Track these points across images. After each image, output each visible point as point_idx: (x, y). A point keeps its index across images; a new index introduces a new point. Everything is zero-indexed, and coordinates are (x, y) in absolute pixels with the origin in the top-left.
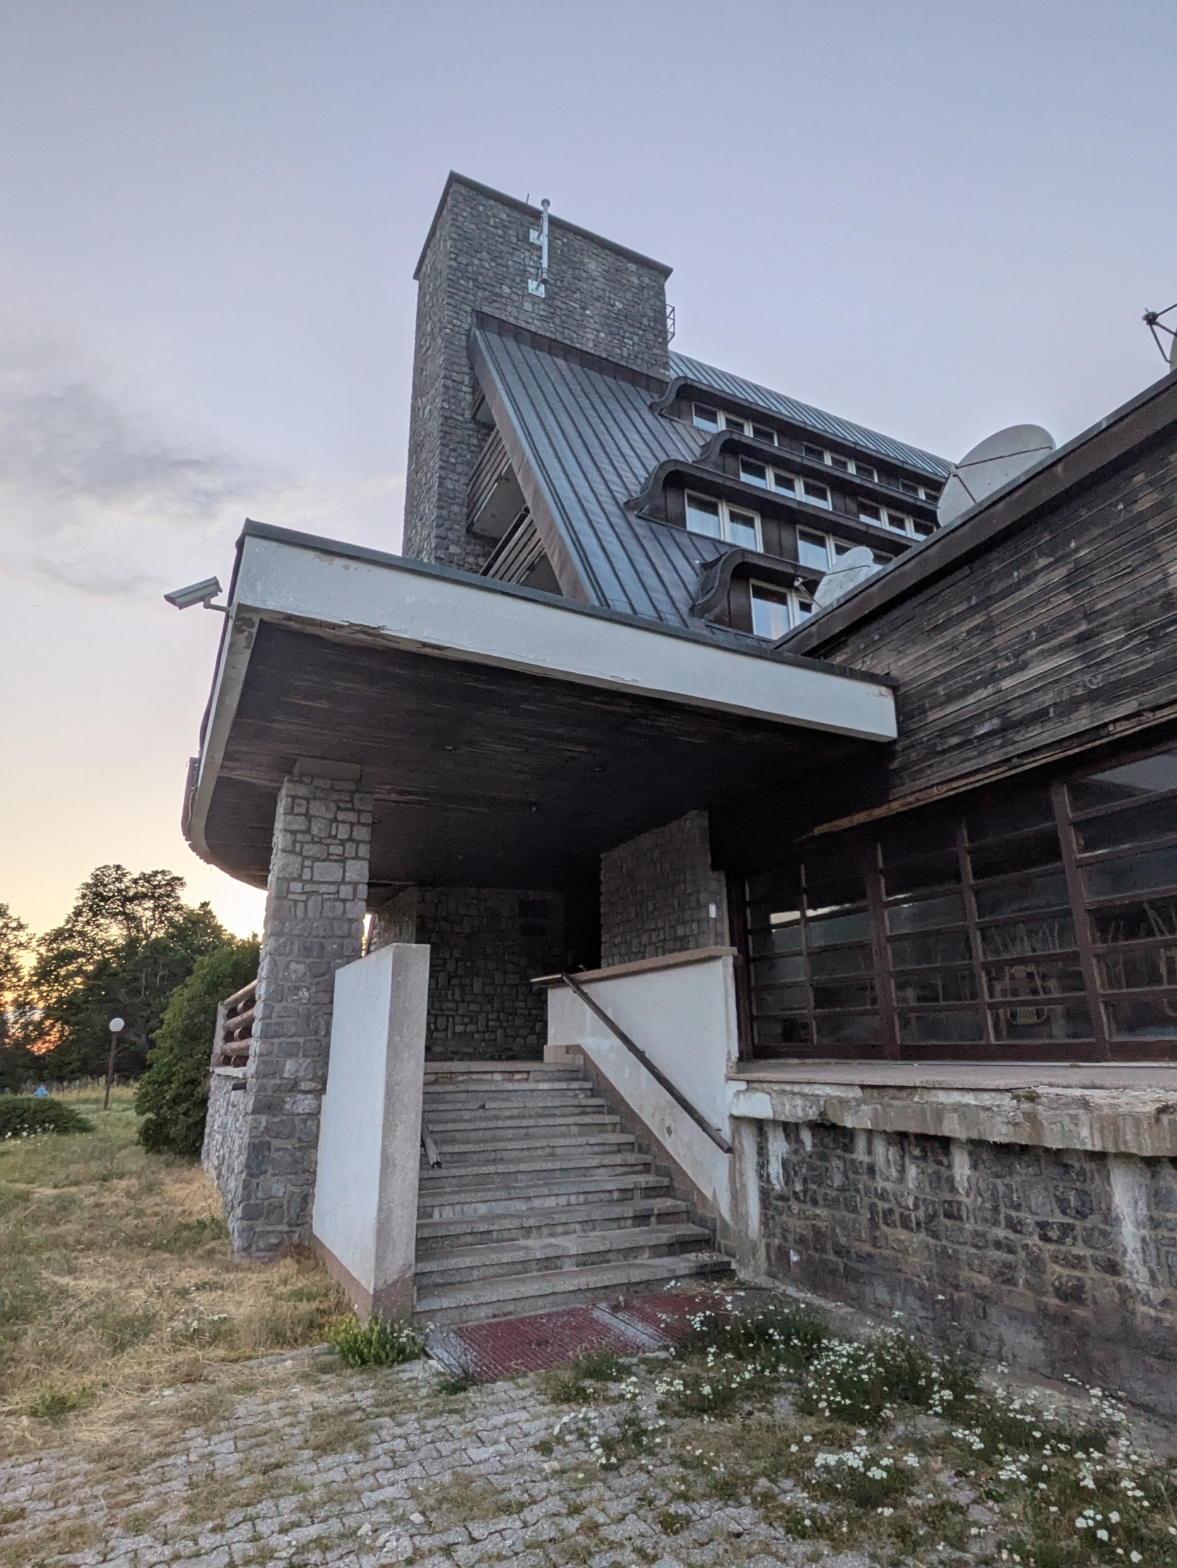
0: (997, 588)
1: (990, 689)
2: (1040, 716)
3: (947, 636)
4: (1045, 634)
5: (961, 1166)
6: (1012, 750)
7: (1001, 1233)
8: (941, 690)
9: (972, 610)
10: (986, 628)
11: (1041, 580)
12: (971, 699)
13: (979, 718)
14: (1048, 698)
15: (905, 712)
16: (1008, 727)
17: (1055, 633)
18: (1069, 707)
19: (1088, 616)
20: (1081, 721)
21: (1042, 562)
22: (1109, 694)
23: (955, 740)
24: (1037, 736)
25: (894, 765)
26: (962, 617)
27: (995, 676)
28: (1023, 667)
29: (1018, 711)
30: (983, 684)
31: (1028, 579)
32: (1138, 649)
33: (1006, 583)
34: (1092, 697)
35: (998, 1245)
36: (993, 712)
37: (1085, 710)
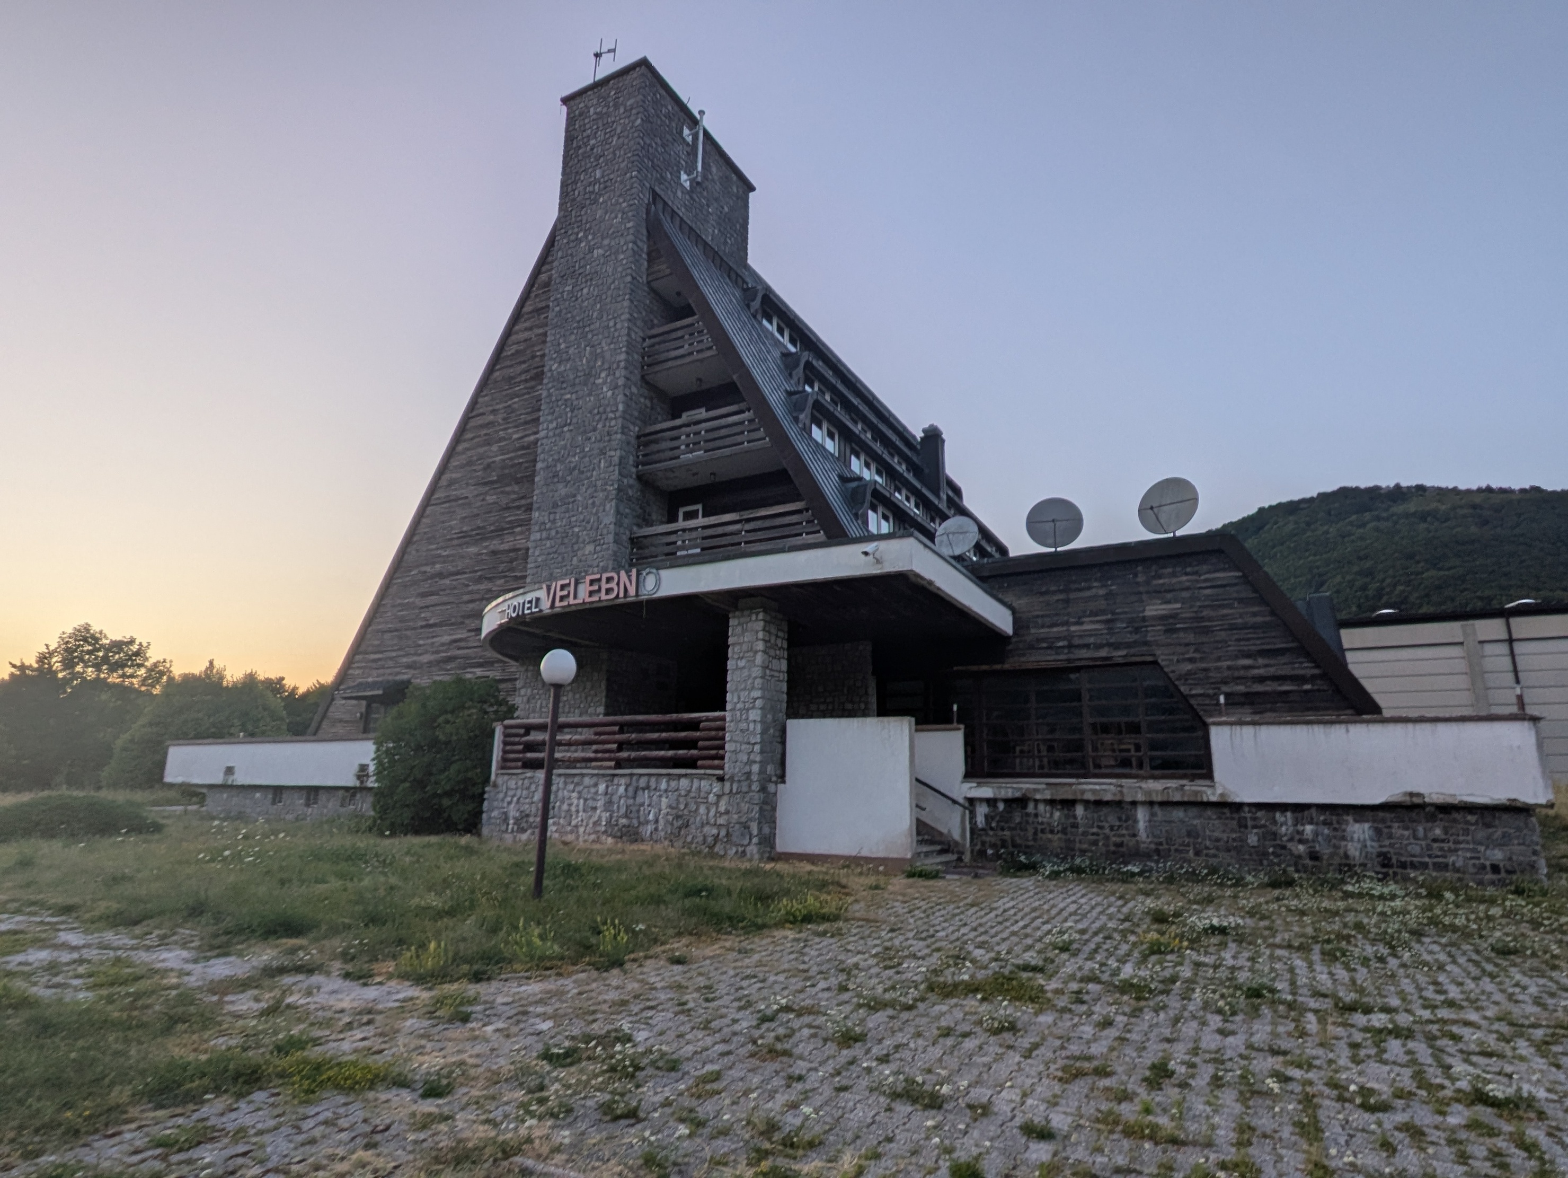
0: (1073, 586)
1: (1065, 628)
2: (1087, 646)
3: (1047, 598)
4: (1093, 614)
5: (1080, 810)
6: (1072, 656)
7: (1095, 830)
8: (1040, 620)
9: (1060, 591)
10: (1067, 601)
11: (1094, 591)
12: (1055, 629)
13: (1059, 639)
14: (1092, 640)
15: (1018, 623)
16: (1070, 646)
17: (1096, 615)
18: (1099, 647)
19: (1113, 613)
20: (1103, 653)
21: (1095, 584)
22: (1116, 646)
23: (1045, 645)
24: (1084, 653)
25: (1010, 647)
26: (1054, 593)
27: (1067, 623)
28: (1082, 623)
29: (1076, 641)
30: (1062, 624)
31: (1089, 588)
32: (1131, 633)
33: (1077, 586)
34: (1109, 645)
35: (1093, 834)
36: (1064, 638)
37: (1106, 649)
